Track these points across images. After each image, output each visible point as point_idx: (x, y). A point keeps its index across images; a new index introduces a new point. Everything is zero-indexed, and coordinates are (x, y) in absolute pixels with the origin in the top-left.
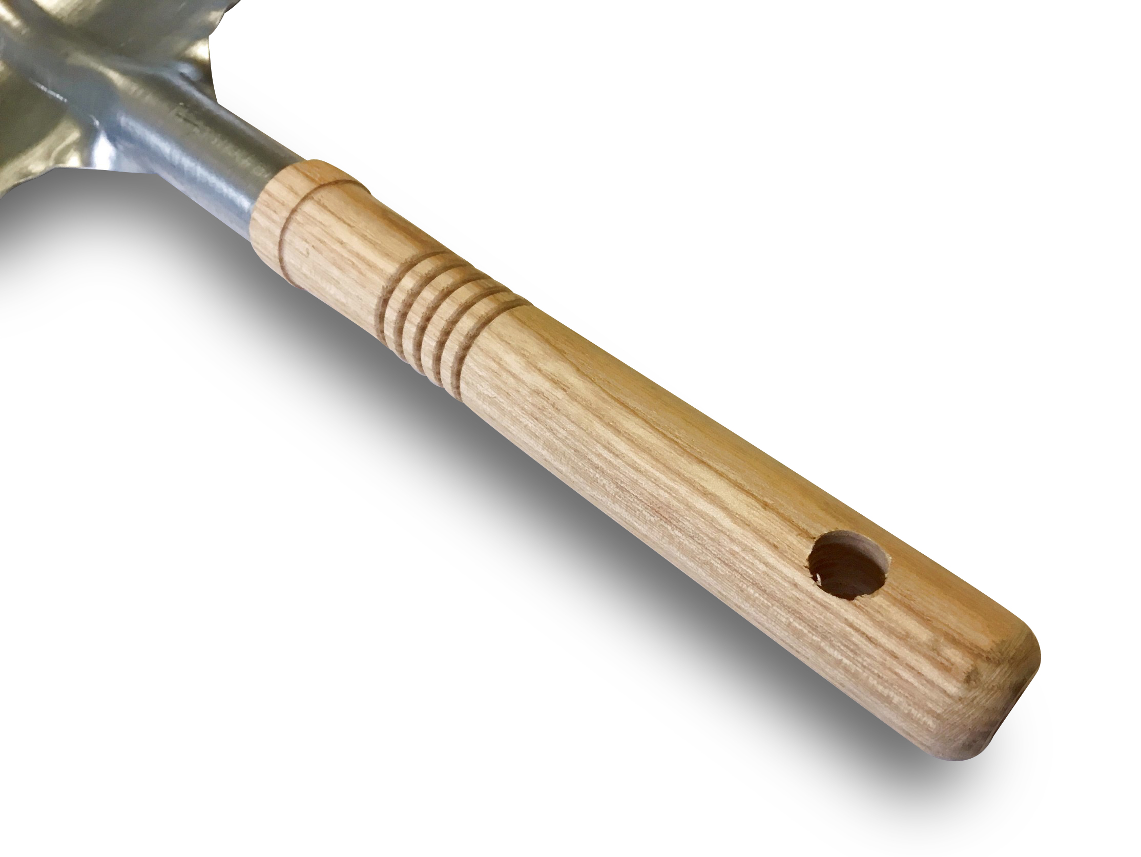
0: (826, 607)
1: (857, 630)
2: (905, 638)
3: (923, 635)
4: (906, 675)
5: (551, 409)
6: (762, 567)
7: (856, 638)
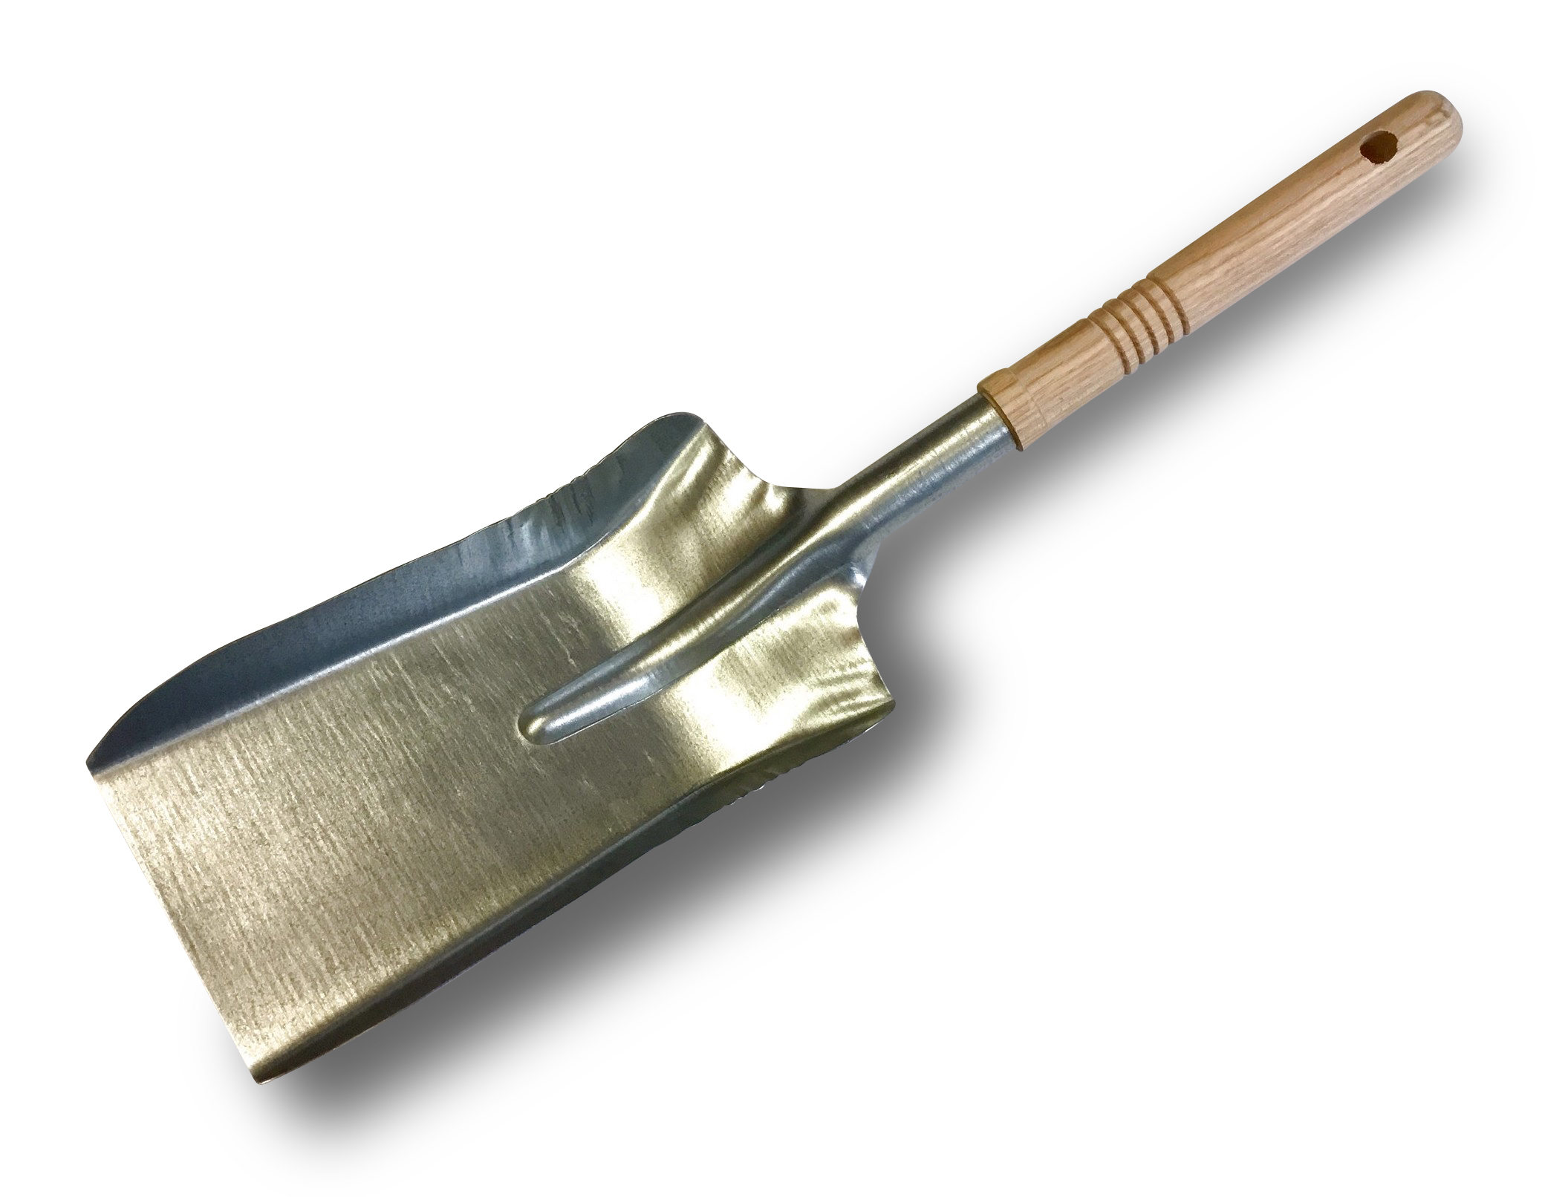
0: (1395, 163)
1: (1410, 154)
2: (1421, 135)
3: (1422, 127)
4: (1435, 142)
5: (1239, 268)
6: (1366, 186)
7: (1412, 156)
